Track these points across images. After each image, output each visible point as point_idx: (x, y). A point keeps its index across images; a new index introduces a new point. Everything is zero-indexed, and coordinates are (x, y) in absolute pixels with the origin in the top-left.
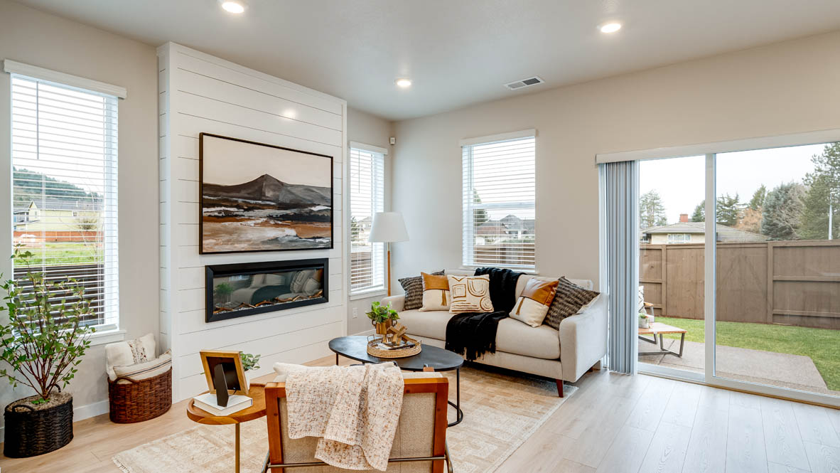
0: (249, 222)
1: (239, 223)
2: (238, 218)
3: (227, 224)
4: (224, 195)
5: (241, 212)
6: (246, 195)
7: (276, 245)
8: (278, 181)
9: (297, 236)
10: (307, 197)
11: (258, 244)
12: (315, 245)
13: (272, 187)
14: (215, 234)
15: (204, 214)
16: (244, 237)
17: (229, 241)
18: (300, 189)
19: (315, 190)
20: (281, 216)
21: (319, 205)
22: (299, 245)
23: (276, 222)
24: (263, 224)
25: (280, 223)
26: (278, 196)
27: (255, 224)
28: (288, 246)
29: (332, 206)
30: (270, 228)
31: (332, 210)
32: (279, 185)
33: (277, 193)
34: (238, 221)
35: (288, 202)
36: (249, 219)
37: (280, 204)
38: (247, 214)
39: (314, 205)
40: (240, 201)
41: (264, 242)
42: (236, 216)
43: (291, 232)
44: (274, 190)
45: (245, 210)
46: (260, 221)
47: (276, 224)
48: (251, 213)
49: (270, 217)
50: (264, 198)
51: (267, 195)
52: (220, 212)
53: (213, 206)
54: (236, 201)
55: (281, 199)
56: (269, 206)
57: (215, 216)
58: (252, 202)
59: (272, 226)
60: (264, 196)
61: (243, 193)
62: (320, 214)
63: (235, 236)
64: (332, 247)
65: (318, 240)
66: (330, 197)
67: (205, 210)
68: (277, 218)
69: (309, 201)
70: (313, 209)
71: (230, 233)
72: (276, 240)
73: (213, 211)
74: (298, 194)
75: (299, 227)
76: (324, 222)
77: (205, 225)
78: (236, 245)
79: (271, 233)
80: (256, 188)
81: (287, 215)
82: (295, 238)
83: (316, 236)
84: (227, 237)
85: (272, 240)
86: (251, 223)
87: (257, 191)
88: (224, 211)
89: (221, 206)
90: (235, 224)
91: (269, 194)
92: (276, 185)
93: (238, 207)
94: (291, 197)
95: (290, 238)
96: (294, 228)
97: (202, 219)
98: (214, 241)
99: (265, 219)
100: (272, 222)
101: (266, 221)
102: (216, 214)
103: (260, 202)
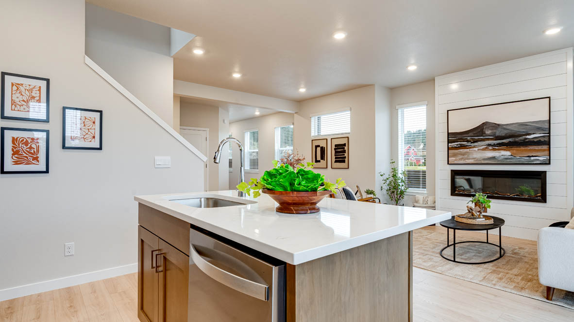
0: (474, 149)
1: (468, 150)
2: (467, 147)
3: (461, 150)
4: (460, 136)
5: (469, 144)
6: (473, 135)
7: (493, 161)
8: (495, 124)
9: (511, 155)
10: (522, 130)
11: (480, 160)
12: (530, 161)
13: (491, 128)
14: (455, 155)
15: (449, 146)
16: (471, 157)
17: (462, 158)
18: (514, 126)
19: (530, 124)
20: (497, 144)
21: (534, 134)
22: (513, 161)
23: (494, 147)
24: (483, 149)
25: (497, 148)
26: (495, 132)
27: (478, 150)
28: (504, 162)
29: (549, 133)
30: (490, 151)
31: (549, 136)
32: (496, 126)
33: (494, 131)
34: (467, 148)
35: (504, 135)
36: (474, 147)
37: (496, 137)
38: (473, 145)
39: (530, 134)
40: (469, 138)
41: (484, 159)
42: (467, 146)
43: (507, 153)
44: (491, 130)
45: (472, 143)
46: (482, 148)
47: (494, 149)
48: (476, 144)
49: (489, 145)
50: (484, 135)
51: (487, 133)
52: (457, 145)
53: (454, 142)
54: (466, 139)
55: (498, 134)
56: (488, 139)
57: (455, 147)
58: (476, 138)
59: (491, 150)
60: (485, 134)
61: (471, 134)
62: (535, 140)
63: (466, 156)
64: (549, 164)
65: (532, 158)
66: (548, 127)
67: (450, 144)
68: (494, 145)
69: (524, 132)
70: (528, 137)
71: (463, 154)
72: (494, 158)
73: (454, 144)
74: (512, 129)
75: (514, 149)
76: (541, 145)
77: (450, 151)
78: (466, 161)
79: (490, 154)
80: (479, 130)
81: (503, 143)
82: (510, 157)
83: (531, 155)
84: (461, 157)
85: (491, 158)
86: (476, 149)
87: (479, 132)
88: (459, 144)
89: (458, 142)
90: (466, 150)
91: (488, 132)
92: (494, 126)
93: (468, 141)
94: (506, 132)
95: (506, 157)
96: (509, 150)
97: (448, 149)
98: (454, 158)
99: (485, 147)
100: (490, 148)
101: (486, 148)
102: (456, 146)
103: (482, 137)
